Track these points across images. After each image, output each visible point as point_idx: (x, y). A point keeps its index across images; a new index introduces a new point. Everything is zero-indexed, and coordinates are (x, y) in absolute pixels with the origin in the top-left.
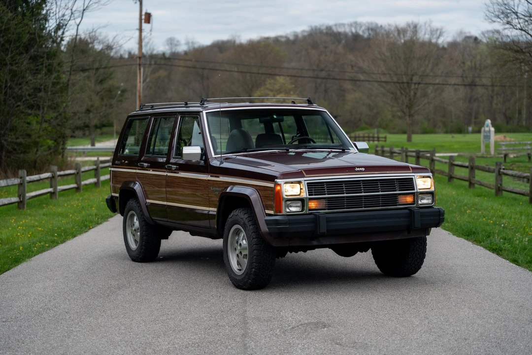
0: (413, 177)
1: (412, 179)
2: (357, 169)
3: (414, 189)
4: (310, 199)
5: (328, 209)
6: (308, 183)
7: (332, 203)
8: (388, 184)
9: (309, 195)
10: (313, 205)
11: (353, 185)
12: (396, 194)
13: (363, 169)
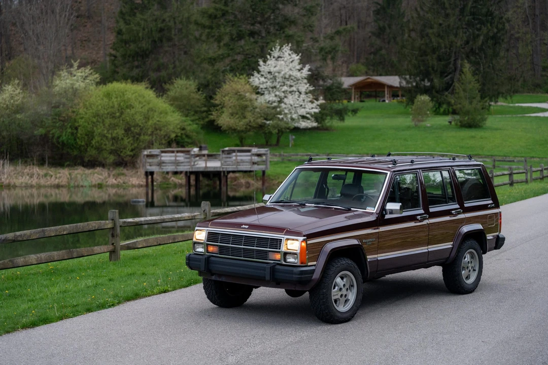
0: (283, 239)
1: (282, 240)
2: (244, 226)
3: (280, 249)
4: (207, 244)
5: (220, 254)
6: (208, 232)
7: (222, 250)
8: (262, 241)
9: (207, 241)
10: (211, 249)
11: (237, 239)
12: (267, 251)
13: (247, 227)
